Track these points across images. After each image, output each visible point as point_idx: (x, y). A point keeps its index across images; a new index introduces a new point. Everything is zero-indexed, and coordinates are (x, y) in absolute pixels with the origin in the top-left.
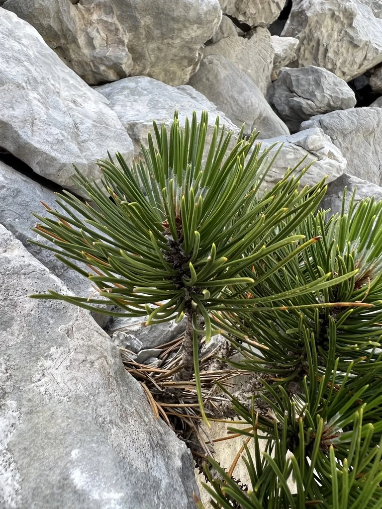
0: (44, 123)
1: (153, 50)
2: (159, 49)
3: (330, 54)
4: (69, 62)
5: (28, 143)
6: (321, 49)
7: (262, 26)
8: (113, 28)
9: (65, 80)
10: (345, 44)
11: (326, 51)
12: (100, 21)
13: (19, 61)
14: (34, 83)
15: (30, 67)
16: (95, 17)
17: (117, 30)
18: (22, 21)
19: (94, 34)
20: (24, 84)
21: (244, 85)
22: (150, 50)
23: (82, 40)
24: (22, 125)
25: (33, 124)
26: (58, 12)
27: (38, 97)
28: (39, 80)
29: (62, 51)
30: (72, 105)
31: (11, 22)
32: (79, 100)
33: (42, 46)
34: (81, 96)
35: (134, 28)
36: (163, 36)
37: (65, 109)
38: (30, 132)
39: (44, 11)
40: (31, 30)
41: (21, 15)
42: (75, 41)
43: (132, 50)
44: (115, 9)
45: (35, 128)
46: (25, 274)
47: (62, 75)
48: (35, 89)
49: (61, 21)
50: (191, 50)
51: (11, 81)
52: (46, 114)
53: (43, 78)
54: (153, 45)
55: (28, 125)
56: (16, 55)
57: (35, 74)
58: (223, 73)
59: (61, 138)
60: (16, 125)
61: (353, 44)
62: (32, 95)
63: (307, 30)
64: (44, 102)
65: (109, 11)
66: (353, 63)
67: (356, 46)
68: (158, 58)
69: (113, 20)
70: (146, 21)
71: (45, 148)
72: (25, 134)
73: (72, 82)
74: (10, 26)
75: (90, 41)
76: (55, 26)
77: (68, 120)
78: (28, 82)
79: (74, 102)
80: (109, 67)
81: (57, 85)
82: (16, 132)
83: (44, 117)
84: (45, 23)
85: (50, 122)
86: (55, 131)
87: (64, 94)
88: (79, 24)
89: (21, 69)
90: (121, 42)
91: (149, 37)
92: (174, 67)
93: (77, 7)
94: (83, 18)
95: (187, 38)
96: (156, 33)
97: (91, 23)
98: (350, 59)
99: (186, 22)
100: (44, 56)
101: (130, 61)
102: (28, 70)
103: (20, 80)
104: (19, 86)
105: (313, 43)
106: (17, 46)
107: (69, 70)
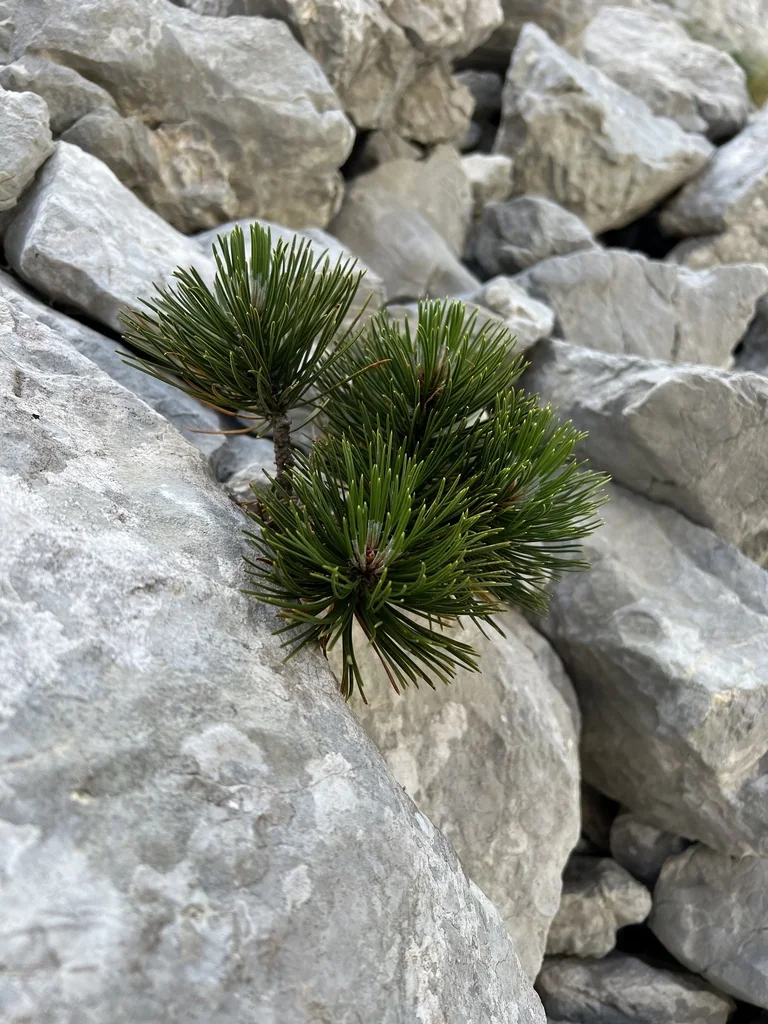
0: (122, 270)
1: (264, 184)
2: (274, 182)
3: (574, 178)
4: (151, 204)
5: (105, 293)
6: (558, 172)
7: (443, 141)
8: (206, 158)
9: (145, 225)
10: (594, 161)
11: (565, 173)
12: (189, 150)
13: (89, 203)
14: (108, 227)
15: (103, 210)
16: (181, 145)
17: (212, 161)
18: (88, 157)
19: (182, 166)
20: (97, 228)
21: (412, 228)
22: (261, 183)
23: (166, 176)
24: (97, 272)
25: (110, 272)
26: (132, 141)
27: (115, 243)
28: (114, 223)
29: (141, 192)
30: (155, 252)
31: (75, 158)
32: (164, 247)
33: (115, 185)
34: (165, 243)
35: (235, 156)
36: (276, 165)
37: (146, 257)
38: (106, 281)
39: (114, 142)
40: (100, 167)
41: (86, 148)
42: (156, 177)
43: (235, 184)
44: (208, 133)
45: (112, 277)
46: (113, 394)
47: (142, 219)
48: (110, 234)
49: (136, 153)
50: (320, 181)
51: (82, 224)
52: (125, 261)
53: (118, 222)
54: (264, 178)
55: (105, 273)
56: (86, 196)
57: (108, 216)
58: (379, 212)
59: (143, 287)
60: (91, 272)
61: (608, 160)
62: (108, 240)
63: (529, 143)
64: (121, 248)
65: (200, 136)
66: (613, 190)
67: (612, 163)
68: (273, 195)
69: (206, 147)
70: (249, 146)
71: (125, 298)
72: (102, 282)
73: (154, 226)
74: (74, 162)
75: (177, 177)
76: (129, 159)
77: (151, 269)
78: (101, 225)
79: (158, 249)
80: (206, 209)
81: (136, 230)
82: (91, 281)
83: (122, 265)
84: (116, 155)
85: (130, 270)
86: (136, 280)
87: (145, 239)
88: (161, 155)
89: (91, 211)
90: (219, 175)
91: (258, 167)
92: (301, 207)
93: (158, 135)
94: (166, 146)
95: (310, 165)
96: (266, 161)
97: (176, 153)
98: (605, 183)
99: (303, 145)
100: (119, 196)
101: (234, 201)
102: (100, 213)
103: (92, 223)
104: (91, 230)
105: (544, 163)
106: (85, 186)
107: (149, 213)
